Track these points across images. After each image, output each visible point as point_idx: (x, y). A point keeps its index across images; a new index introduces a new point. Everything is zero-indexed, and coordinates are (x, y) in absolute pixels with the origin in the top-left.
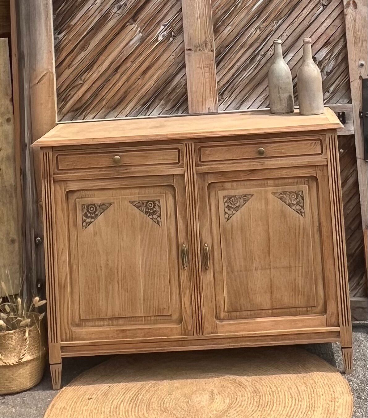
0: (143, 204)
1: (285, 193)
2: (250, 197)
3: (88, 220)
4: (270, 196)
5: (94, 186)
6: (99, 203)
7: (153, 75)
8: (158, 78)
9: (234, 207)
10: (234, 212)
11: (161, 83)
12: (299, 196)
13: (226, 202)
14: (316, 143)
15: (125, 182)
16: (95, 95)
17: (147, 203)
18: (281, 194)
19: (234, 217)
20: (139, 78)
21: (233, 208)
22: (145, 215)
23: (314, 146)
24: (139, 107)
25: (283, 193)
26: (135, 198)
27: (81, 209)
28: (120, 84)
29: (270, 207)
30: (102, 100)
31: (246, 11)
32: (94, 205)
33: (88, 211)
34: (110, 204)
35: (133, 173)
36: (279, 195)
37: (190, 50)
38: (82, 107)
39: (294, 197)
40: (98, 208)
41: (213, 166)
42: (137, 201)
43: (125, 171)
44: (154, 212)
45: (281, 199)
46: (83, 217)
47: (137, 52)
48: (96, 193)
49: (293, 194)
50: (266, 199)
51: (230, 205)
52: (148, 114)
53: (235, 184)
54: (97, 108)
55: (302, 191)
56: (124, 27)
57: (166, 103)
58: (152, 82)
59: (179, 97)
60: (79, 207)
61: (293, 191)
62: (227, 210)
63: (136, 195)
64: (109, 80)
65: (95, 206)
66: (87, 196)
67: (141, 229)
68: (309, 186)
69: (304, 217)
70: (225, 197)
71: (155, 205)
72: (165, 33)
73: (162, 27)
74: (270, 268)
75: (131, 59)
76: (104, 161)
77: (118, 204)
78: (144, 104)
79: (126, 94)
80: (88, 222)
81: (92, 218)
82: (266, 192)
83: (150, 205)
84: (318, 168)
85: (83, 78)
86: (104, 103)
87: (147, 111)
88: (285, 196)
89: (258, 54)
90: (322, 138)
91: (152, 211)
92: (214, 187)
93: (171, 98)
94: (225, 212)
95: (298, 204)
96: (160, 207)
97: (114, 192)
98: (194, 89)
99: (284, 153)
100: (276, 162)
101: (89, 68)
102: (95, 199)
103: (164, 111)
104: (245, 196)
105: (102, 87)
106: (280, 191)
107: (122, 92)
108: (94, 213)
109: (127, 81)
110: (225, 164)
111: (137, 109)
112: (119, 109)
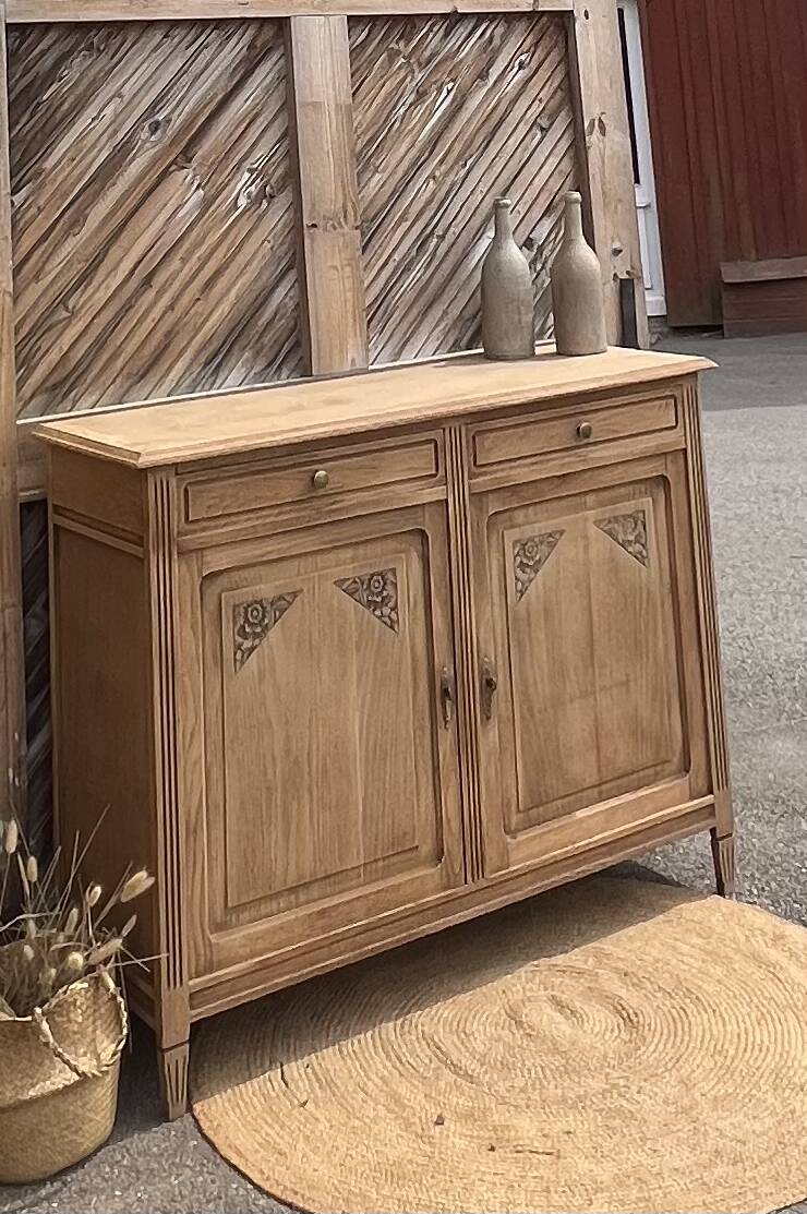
0: (363, 584)
1: (616, 519)
2: (558, 536)
3: (247, 644)
4: (593, 530)
5: (263, 555)
6: (271, 596)
7: (229, 289)
8: (238, 298)
9: (531, 563)
10: (532, 575)
11: (243, 306)
12: (639, 523)
13: (518, 554)
14: (667, 404)
15: (329, 535)
16: (100, 344)
17: (370, 580)
18: (610, 522)
19: (532, 587)
20: (199, 299)
21: (529, 566)
22: (367, 611)
23: (664, 411)
24: (196, 369)
25: (612, 520)
26: (347, 571)
27: (231, 618)
28: (156, 314)
29: (592, 554)
30: (115, 356)
31: (409, 140)
32: (260, 602)
33: (247, 620)
34: (295, 594)
35: (348, 509)
36: (606, 525)
37: (314, 226)
38: (66, 379)
39: (630, 525)
40: (268, 609)
41: (498, 475)
42: (349, 579)
43: (334, 507)
44: (384, 599)
45: (610, 534)
46: (237, 637)
47: (193, 235)
48: (262, 570)
49: (629, 519)
50: (586, 537)
51: (525, 561)
52: (216, 386)
53: (531, 511)
54: (102, 379)
55: (644, 512)
56: (165, 174)
57: (256, 356)
58: (225, 307)
59: (282, 340)
60: (227, 613)
61: (629, 512)
62: (519, 573)
63: (347, 565)
64: (131, 307)
65: (262, 605)
66: (245, 583)
67: (358, 647)
68: (653, 499)
69: (648, 566)
70: (515, 544)
71: (385, 583)
72: (253, 188)
73: (247, 175)
74: (595, 692)
75: (181, 253)
76: (288, 487)
77: (311, 592)
78: (208, 363)
79: (170, 335)
80: (248, 649)
81: (256, 636)
82: (586, 519)
83: (376, 584)
84: (669, 457)
85: (71, 304)
86: (120, 363)
87: (214, 378)
88: (616, 526)
90: (676, 394)
91: (379, 599)
92: (497, 523)
93: (266, 341)
94: (516, 578)
95: (637, 540)
96: (395, 586)
97: (303, 562)
99: (617, 432)
100: (605, 453)
101: (85, 278)
102: (262, 586)
103: (252, 374)
104: (550, 535)
105: (115, 323)
106: (607, 516)
107: (158, 335)
108: (260, 624)
109: (171, 307)
110: (518, 466)
111: (194, 376)
112: (152, 379)
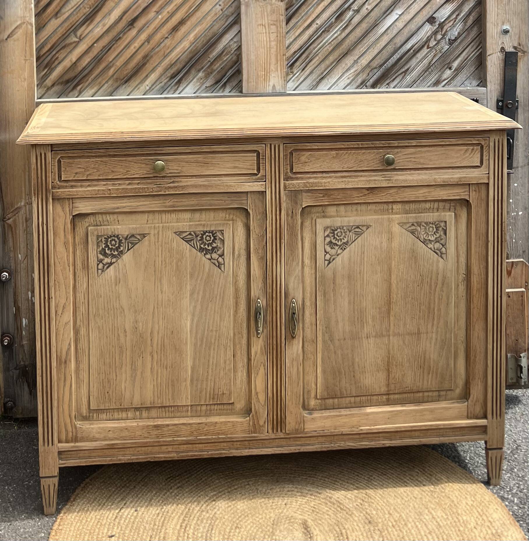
0: (197, 236)
1: (419, 224)
2: (364, 228)
3: (107, 260)
4: (396, 229)
5: (118, 208)
6: (126, 233)
7: (189, 33)
8: (196, 39)
9: (339, 243)
10: (339, 251)
11: (199, 44)
12: (441, 229)
13: (328, 236)
14: (473, 149)
15: (169, 202)
16: (98, 60)
17: (203, 235)
18: (413, 225)
19: (339, 259)
20: (167, 38)
21: (337, 245)
22: (199, 254)
23: (470, 154)
24: (164, 80)
25: (415, 224)
26: (185, 227)
27: (95, 243)
28: (137, 44)
29: (395, 244)
30: (108, 68)
32: (117, 236)
33: (107, 246)
34: (144, 236)
35: (183, 187)
36: (410, 227)
38: (75, 77)
39: (432, 229)
40: (123, 241)
41: (311, 181)
42: (186, 232)
43: (172, 185)
44: (213, 248)
45: (413, 233)
46: (99, 255)
48: (120, 217)
49: (431, 225)
50: (390, 232)
51: (334, 241)
52: (178, 92)
53: (342, 208)
54: (100, 80)
55: (446, 222)
57: (207, 76)
58: (186, 44)
59: (227, 68)
60: (92, 239)
61: (431, 221)
62: (328, 249)
63: (185, 223)
64: (120, 38)
65: (119, 239)
66: (105, 223)
67: (192, 276)
68: (455, 214)
69: (446, 260)
70: (325, 229)
71: (215, 238)
74: (389, 336)
76: (138, 168)
77: (156, 236)
78: (173, 77)
79: (146, 59)
80: (107, 263)
81: (113, 256)
82: (390, 221)
83: (208, 238)
84: (472, 188)
85: (79, 33)
86: (111, 72)
87: (176, 87)
88: (419, 228)
89: (349, 8)
90: (483, 143)
91: (210, 248)
92: (310, 213)
93: (215, 68)
94: (325, 251)
95: (437, 241)
96: (223, 241)
97: (151, 216)
98: (253, 57)
99: (424, 164)
100: (410, 178)
101: (89, 18)
102: (119, 227)
103: (204, 87)
104: (358, 227)
105: (108, 48)
106: (411, 220)
107: (139, 57)
108: (117, 249)
109: (148, 40)
110: (330, 177)
111: (163, 84)
112: (134, 83)
